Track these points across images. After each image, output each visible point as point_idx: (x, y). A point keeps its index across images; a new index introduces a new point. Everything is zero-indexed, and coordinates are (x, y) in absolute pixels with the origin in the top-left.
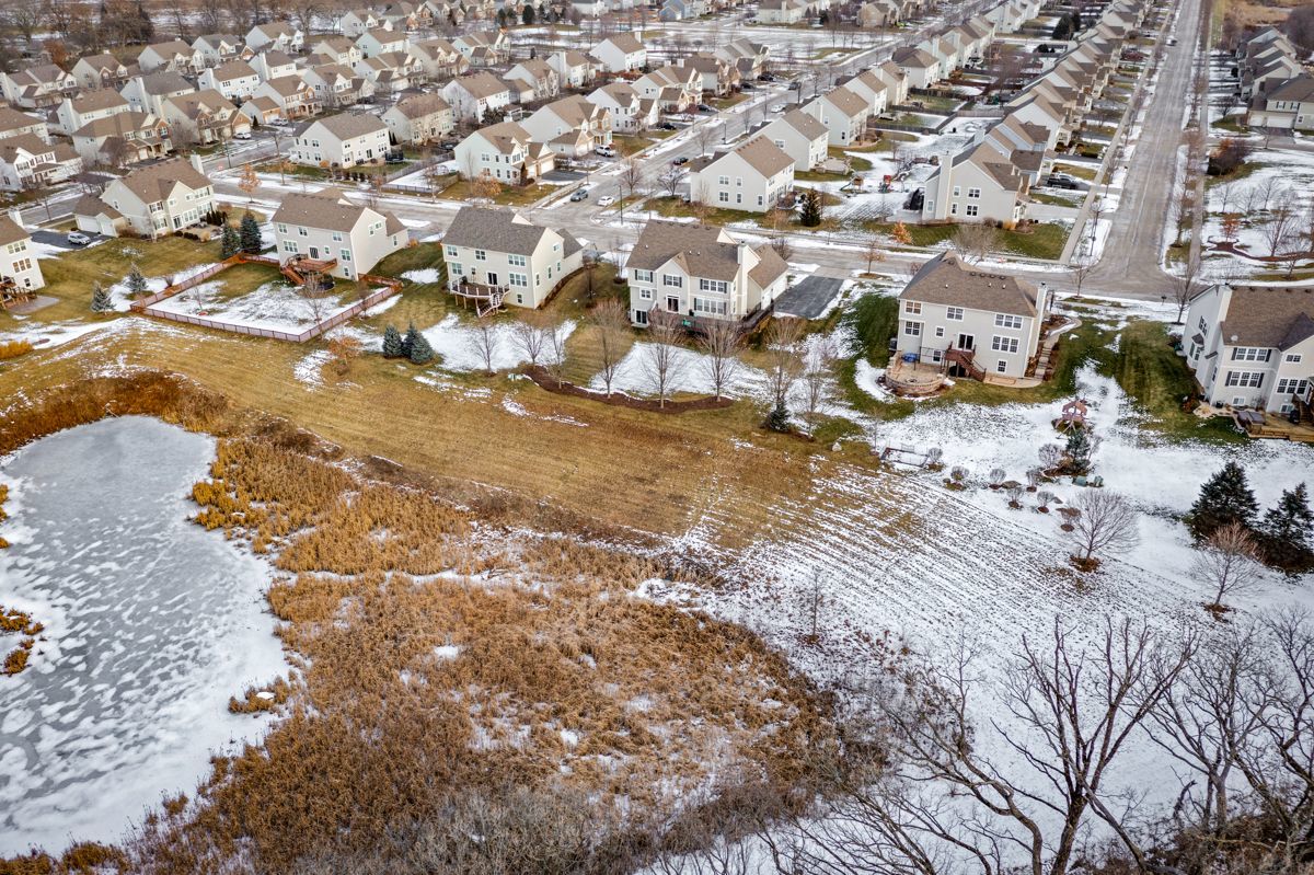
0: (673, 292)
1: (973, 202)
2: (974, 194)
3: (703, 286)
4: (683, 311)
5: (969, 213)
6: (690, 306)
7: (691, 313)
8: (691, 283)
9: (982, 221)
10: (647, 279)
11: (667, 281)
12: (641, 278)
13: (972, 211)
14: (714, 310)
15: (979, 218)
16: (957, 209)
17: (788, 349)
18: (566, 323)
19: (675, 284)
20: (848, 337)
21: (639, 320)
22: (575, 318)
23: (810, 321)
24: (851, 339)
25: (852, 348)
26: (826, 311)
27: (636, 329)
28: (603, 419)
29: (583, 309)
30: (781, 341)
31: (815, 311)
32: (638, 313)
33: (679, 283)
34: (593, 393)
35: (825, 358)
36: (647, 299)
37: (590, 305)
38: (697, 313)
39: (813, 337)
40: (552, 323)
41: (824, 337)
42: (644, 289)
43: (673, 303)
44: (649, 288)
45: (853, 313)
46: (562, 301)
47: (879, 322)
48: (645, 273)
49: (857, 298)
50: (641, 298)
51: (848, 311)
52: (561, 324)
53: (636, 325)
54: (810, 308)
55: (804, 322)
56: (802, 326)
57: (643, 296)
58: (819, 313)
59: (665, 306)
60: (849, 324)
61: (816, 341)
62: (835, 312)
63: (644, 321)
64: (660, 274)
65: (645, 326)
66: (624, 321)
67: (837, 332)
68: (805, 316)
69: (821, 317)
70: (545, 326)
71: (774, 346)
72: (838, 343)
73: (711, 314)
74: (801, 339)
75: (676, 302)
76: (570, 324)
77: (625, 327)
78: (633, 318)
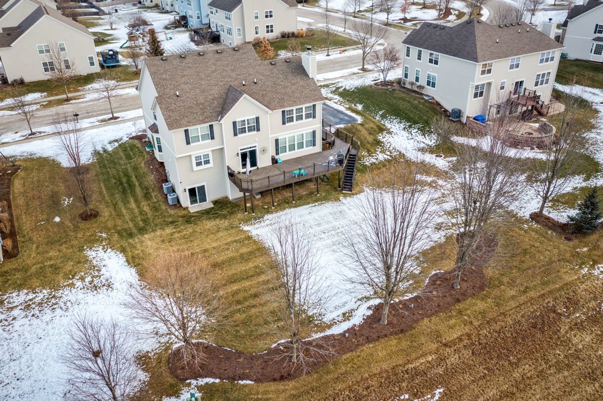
0: (247, 141)
1: (269, 22)
2: (269, 15)
3: (286, 119)
4: (264, 161)
5: (268, 32)
6: (272, 151)
7: (275, 161)
8: (271, 119)
9: (280, 35)
10: (204, 137)
11: (238, 130)
12: (197, 139)
13: (270, 29)
14: (301, 146)
15: (276, 33)
16: (259, 30)
17: (381, 157)
18: (91, 254)
19: (250, 130)
20: (402, 126)
21: (193, 201)
22: (93, 241)
23: (362, 125)
24: (410, 127)
25: (423, 131)
26: (349, 113)
27: (207, 213)
28: (442, 360)
29: (83, 225)
30: (364, 153)
31: (342, 116)
32: (192, 192)
33: (256, 126)
34: (351, 330)
35: (422, 150)
36: (204, 166)
37: (90, 216)
38: (282, 157)
39: (383, 138)
40: (69, 266)
41: (390, 133)
42: (201, 152)
43: (249, 157)
44: (208, 151)
45: (366, 108)
46: (36, 228)
47: (403, 105)
48: (200, 129)
49: (336, 97)
50: (196, 168)
51: (360, 107)
52: (86, 260)
53: (194, 208)
54: (334, 116)
55: (359, 127)
56: (364, 132)
57: (199, 164)
58: (350, 117)
59: (237, 167)
60: (383, 117)
61: (391, 140)
62: (357, 112)
63: (203, 199)
64: (226, 123)
65: (207, 205)
66: (172, 212)
67: (388, 125)
68: (348, 122)
69: (360, 119)
70: (66, 277)
71: (368, 161)
72: (405, 134)
73: (298, 153)
74: (378, 143)
75: (253, 154)
76: (101, 253)
77: (189, 219)
78: (185, 200)
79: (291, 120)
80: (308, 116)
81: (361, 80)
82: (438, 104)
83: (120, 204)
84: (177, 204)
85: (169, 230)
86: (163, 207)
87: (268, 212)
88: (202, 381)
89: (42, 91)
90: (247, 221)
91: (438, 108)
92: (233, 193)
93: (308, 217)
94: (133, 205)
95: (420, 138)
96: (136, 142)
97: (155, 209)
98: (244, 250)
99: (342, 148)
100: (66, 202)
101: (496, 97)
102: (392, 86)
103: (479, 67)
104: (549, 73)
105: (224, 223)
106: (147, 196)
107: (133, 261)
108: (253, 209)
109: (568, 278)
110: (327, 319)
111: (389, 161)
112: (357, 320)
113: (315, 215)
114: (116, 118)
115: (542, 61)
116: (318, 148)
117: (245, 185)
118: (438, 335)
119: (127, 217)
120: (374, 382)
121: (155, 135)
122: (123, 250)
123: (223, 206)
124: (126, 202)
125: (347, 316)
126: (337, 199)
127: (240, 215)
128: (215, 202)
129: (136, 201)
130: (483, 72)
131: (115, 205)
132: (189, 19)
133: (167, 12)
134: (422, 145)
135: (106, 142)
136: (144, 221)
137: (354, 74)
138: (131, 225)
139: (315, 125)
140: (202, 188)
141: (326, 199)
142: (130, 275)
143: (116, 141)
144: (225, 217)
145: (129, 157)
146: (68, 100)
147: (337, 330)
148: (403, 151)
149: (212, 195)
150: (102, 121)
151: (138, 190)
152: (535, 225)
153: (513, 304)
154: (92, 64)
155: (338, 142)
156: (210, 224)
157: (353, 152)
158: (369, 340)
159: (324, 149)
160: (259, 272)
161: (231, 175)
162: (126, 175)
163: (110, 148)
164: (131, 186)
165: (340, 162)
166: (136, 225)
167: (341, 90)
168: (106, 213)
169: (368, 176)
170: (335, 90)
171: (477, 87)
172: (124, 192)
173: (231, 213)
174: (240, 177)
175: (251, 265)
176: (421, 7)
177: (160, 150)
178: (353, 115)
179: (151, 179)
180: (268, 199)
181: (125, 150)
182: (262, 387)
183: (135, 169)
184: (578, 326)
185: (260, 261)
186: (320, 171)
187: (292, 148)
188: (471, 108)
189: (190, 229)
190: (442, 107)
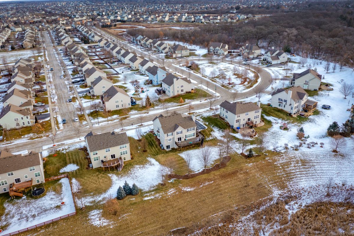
0: (180, 136)
1: (182, 88)
4: (183, 140)
6: (185, 138)
7: (185, 140)
8: (184, 131)
9: (185, 92)
10: (171, 135)
11: (178, 134)
12: (169, 136)
13: (182, 91)
14: (191, 136)
16: (179, 91)
17: (211, 138)
18: (148, 159)
19: (180, 133)
20: (218, 129)
21: (167, 148)
22: (148, 157)
23: (207, 129)
24: (220, 130)
25: (223, 131)
26: (204, 125)
27: (170, 151)
28: (214, 177)
29: (144, 153)
30: (207, 137)
31: (202, 126)
32: (167, 146)
33: (181, 132)
34: (199, 173)
35: (221, 137)
36: (170, 141)
37: (145, 151)
38: (187, 139)
39: (212, 133)
40: (145, 161)
41: (214, 132)
42: (170, 138)
43: (180, 139)
44: (171, 138)
45: (209, 124)
46: (135, 153)
47: (219, 123)
48: (170, 134)
49: (201, 120)
50: (168, 141)
51: (207, 123)
52: (147, 160)
53: (167, 150)
54: (200, 126)
55: (206, 130)
56: (207, 132)
57: (169, 140)
58: (204, 127)
59: (177, 141)
60: (213, 127)
61: (214, 134)
62: (206, 125)
63: (169, 148)
64: (175, 132)
65: (170, 149)
66: (163, 151)
67: (214, 129)
68: (203, 129)
69: (206, 127)
70: (145, 163)
71: (208, 139)
72: (218, 132)
73: (190, 138)
74: (210, 134)
75: (180, 138)
76: (150, 159)
77: (167, 152)
78: (165, 148)
79: (189, 131)
80: (193, 130)
81: (209, 113)
82: (228, 123)
83: (151, 149)
84: (164, 149)
85: (163, 155)
86: (161, 149)
87: (184, 151)
88: (174, 179)
89: (117, 114)
90: (179, 153)
91: (228, 124)
92: (176, 147)
93: (192, 152)
94: (154, 149)
95: (222, 133)
96: (151, 133)
97: (159, 150)
98: (179, 159)
99: (201, 137)
100: (139, 148)
101: (243, 122)
102: (217, 116)
103: (236, 116)
104: (258, 116)
105: (174, 153)
106: (157, 147)
107: (157, 160)
108: (180, 150)
109: (242, 166)
110: (195, 171)
111: (212, 139)
112: (200, 171)
113: (194, 152)
114: (142, 125)
115: (255, 113)
116: (195, 137)
117: (179, 145)
118: (214, 174)
119: (153, 152)
120: (202, 180)
121: (158, 133)
122: (154, 158)
123: (173, 150)
124: (152, 148)
125: (198, 171)
126: (199, 149)
127: (178, 152)
128: (172, 149)
129: (154, 148)
130: (238, 117)
131: (150, 149)
132: (153, 81)
133: (143, 75)
134: (222, 135)
135: (143, 133)
136: (157, 152)
137: (208, 110)
138: (154, 153)
139: (195, 132)
140: (169, 146)
141: (196, 149)
142: (157, 163)
143: (146, 132)
144: (174, 152)
145: (150, 137)
146: (126, 118)
147: (196, 173)
148: (217, 137)
149: (171, 147)
150: (139, 126)
151: (154, 145)
152: (241, 155)
153: (230, 170)
154: (129, 105)
155: (200, 135)
156: (171, 153)
157: (203, 137)
158: (202, 174)
159: (197, 136)
160: (182, 163)
161: (176, 143)
162: (151, 142)
163: (145, 134)
164: (153, 145)
165: (200, 140)
166: (156, 153)
167: (203, 117)
168: (148, 151)
169: (206, 143)
170: (201, 117)
171: (237, 120)
172: (151, 146)
173: (176, 151)
174: (178, 143)
175: (181, 162)
176: (237, 77)
177: (159, 136)
178: (205, 126)
179: (157, 143)
180: (183, 148)
181: (149, 135)
182: (184, 180)
183: (153, 140)
184: (241, 174)
185: (182, 161)
186: (195, 142)
187: (189, 137)
188: (236, 125)
189: (167, 155)
190: (229, 124)
